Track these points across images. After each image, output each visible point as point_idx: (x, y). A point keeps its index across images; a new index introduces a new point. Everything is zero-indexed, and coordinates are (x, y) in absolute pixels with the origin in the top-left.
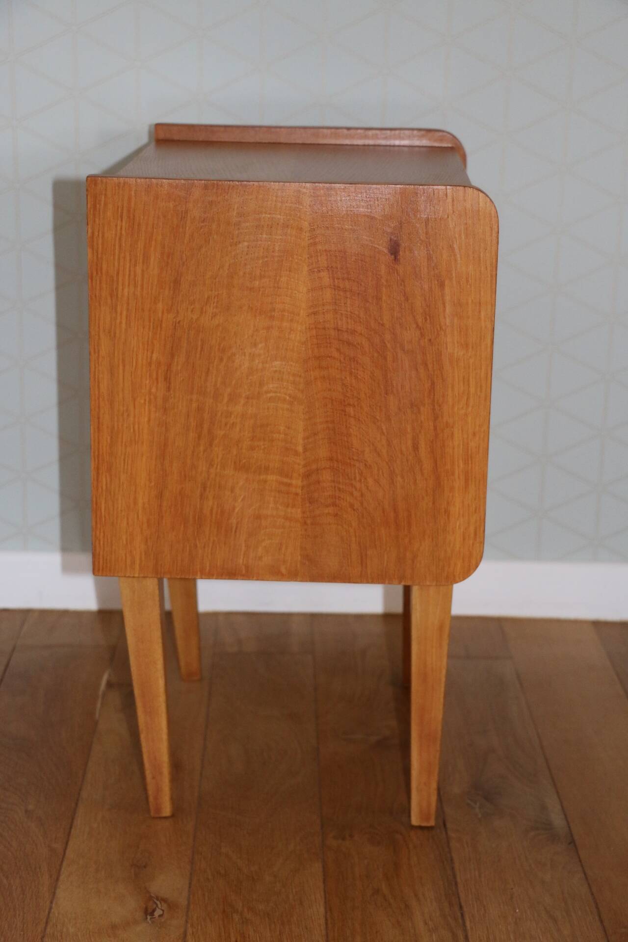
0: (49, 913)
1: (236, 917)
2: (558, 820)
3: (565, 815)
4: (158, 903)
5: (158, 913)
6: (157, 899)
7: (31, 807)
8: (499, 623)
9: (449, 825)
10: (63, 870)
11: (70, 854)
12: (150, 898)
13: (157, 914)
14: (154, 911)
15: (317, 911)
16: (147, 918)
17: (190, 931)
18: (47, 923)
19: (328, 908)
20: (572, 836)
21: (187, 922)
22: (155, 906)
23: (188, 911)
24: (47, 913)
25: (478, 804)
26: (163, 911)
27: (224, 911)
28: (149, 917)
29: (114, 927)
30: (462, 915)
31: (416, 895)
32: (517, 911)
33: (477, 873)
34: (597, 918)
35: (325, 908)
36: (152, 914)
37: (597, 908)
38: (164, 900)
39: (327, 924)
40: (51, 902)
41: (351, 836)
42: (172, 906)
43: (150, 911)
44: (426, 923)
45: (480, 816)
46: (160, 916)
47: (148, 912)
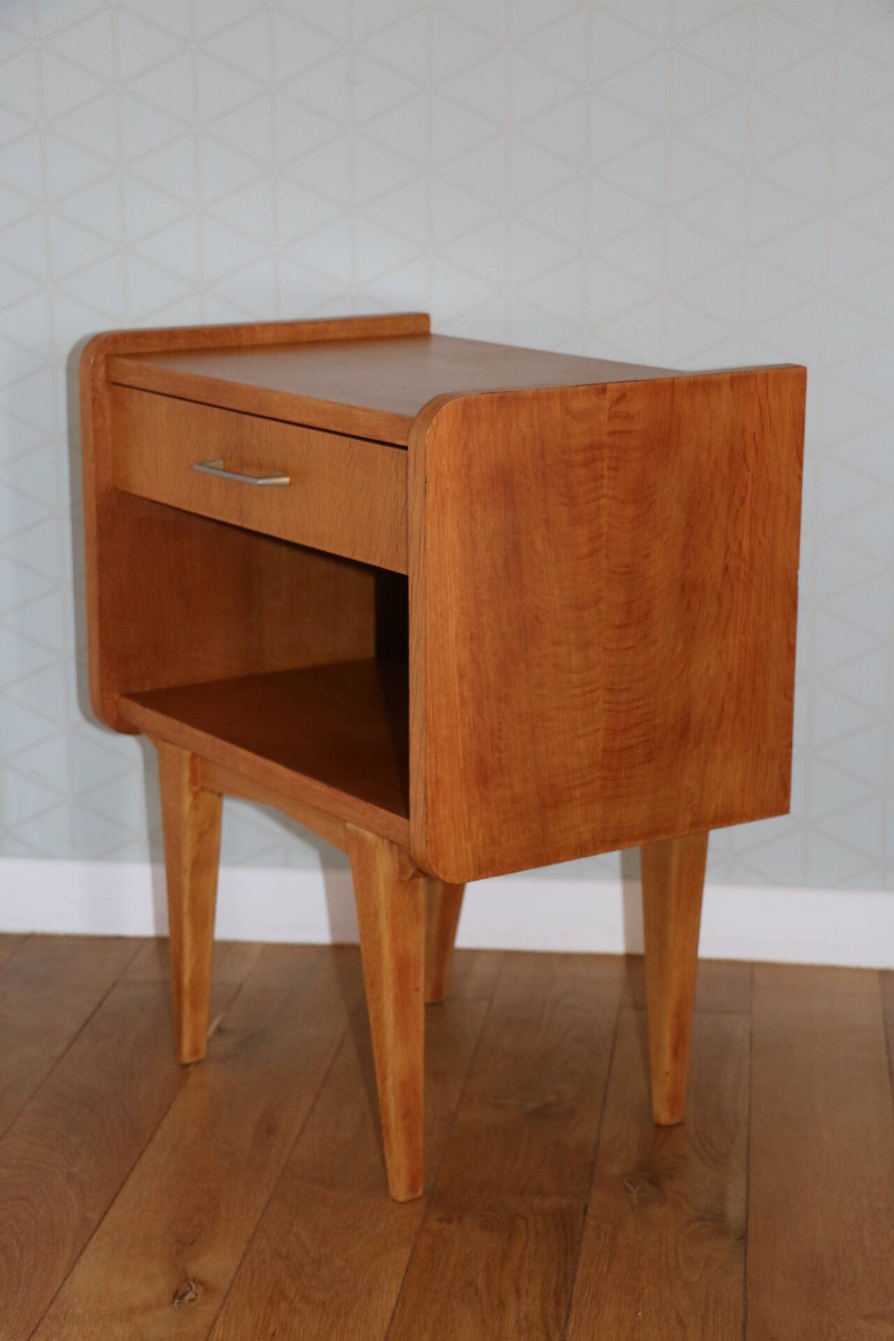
0: (58, 1292)
1: (283, 1306)
2: (734, 1210)
3: (747, 1204)
4: (194, 1286)
5: (190, 1296)
6: (194, 1281)
7: (75, 1170)
8: (751, 968)
9: (589, 1210)
10: (91, 1243)
11: (105, 1226)
12: (187, 1280)
13: (187, 1298)
14: (185, 1294)
15: (386, 1302)
16: (174, 1302)
17: (221, 1319)
18: (52, 1302)
19: (401, 1300)
20: (746, 1228)
21: (221, 1308)
22: (189, 1288)
23: (226, 1297)
24: (56, 1290)
25: (638, 1188)
26: (197, 1295)
27: (271, 1298)
28: (176, 1301)
29: (131, 1310)
30: (568, 1316)
31: (517, 1291)
32: (640, 1314)
33: (605, 1268)
34: (740, 1327)
35: (397, 1301)
36: (182, 1298)
37: (746, 1315)
38: (202, 1283)
39: (392, 1319)
40: (65, 1279)
41: (461, 1219)
42: (208, 1289)
43: (180, 1294)
44: (518, 1322)
45: (635, 1202)
46: (191, 1300)
47: (178, 1295)
